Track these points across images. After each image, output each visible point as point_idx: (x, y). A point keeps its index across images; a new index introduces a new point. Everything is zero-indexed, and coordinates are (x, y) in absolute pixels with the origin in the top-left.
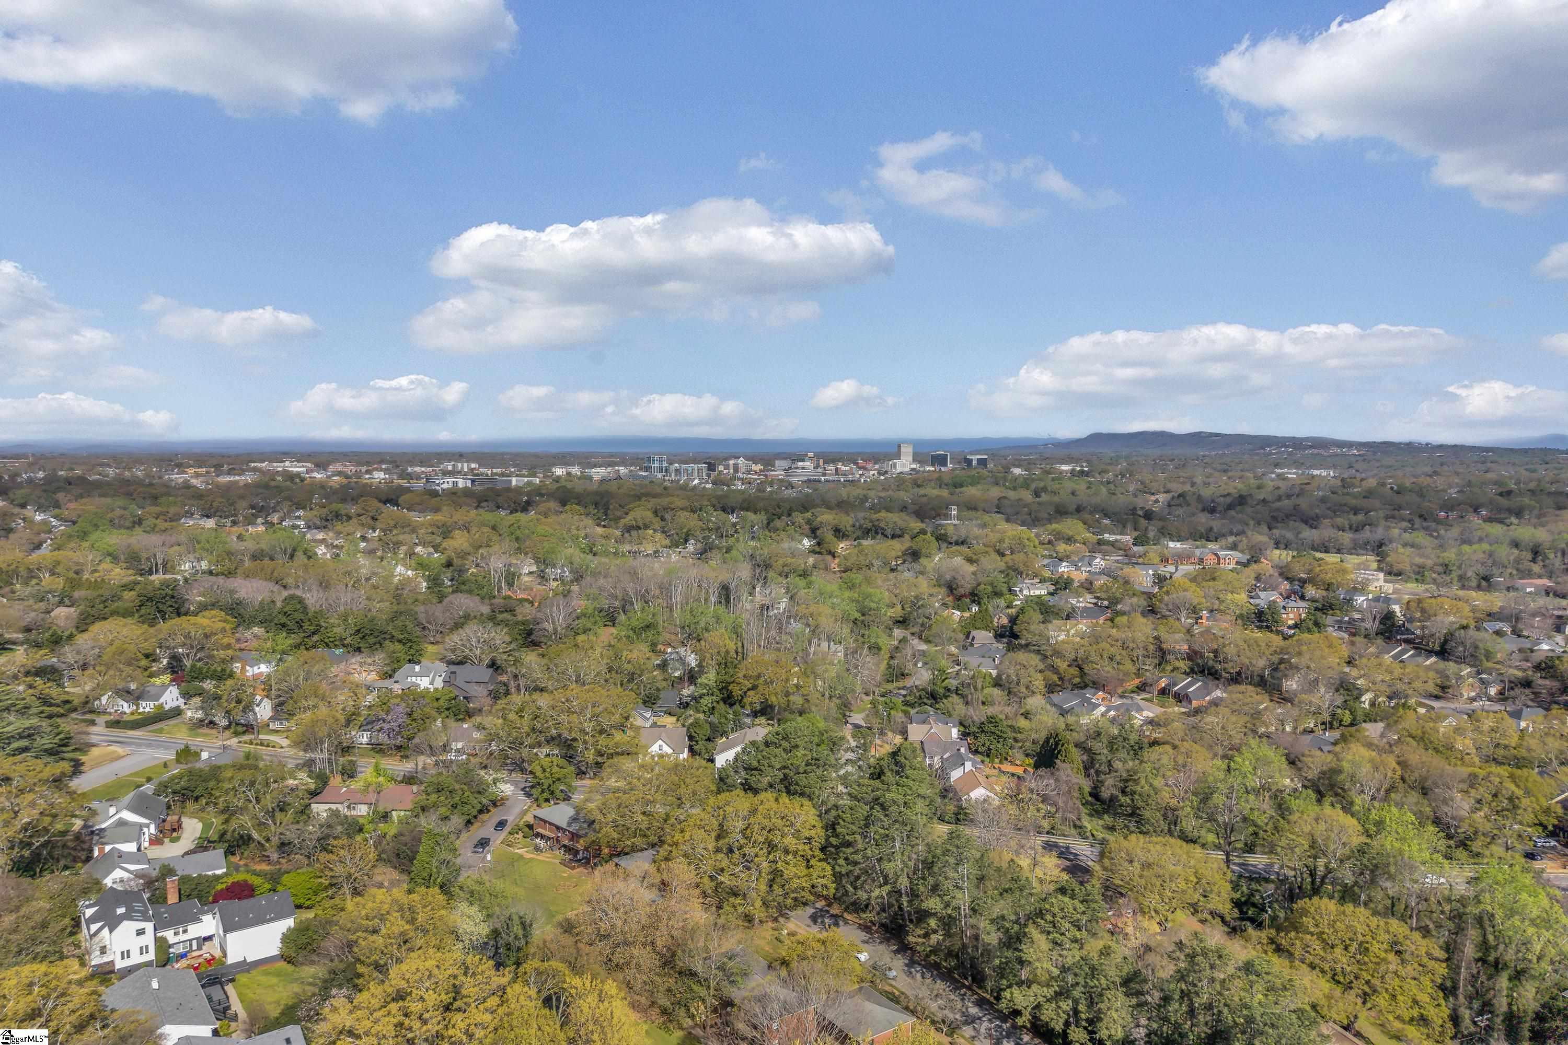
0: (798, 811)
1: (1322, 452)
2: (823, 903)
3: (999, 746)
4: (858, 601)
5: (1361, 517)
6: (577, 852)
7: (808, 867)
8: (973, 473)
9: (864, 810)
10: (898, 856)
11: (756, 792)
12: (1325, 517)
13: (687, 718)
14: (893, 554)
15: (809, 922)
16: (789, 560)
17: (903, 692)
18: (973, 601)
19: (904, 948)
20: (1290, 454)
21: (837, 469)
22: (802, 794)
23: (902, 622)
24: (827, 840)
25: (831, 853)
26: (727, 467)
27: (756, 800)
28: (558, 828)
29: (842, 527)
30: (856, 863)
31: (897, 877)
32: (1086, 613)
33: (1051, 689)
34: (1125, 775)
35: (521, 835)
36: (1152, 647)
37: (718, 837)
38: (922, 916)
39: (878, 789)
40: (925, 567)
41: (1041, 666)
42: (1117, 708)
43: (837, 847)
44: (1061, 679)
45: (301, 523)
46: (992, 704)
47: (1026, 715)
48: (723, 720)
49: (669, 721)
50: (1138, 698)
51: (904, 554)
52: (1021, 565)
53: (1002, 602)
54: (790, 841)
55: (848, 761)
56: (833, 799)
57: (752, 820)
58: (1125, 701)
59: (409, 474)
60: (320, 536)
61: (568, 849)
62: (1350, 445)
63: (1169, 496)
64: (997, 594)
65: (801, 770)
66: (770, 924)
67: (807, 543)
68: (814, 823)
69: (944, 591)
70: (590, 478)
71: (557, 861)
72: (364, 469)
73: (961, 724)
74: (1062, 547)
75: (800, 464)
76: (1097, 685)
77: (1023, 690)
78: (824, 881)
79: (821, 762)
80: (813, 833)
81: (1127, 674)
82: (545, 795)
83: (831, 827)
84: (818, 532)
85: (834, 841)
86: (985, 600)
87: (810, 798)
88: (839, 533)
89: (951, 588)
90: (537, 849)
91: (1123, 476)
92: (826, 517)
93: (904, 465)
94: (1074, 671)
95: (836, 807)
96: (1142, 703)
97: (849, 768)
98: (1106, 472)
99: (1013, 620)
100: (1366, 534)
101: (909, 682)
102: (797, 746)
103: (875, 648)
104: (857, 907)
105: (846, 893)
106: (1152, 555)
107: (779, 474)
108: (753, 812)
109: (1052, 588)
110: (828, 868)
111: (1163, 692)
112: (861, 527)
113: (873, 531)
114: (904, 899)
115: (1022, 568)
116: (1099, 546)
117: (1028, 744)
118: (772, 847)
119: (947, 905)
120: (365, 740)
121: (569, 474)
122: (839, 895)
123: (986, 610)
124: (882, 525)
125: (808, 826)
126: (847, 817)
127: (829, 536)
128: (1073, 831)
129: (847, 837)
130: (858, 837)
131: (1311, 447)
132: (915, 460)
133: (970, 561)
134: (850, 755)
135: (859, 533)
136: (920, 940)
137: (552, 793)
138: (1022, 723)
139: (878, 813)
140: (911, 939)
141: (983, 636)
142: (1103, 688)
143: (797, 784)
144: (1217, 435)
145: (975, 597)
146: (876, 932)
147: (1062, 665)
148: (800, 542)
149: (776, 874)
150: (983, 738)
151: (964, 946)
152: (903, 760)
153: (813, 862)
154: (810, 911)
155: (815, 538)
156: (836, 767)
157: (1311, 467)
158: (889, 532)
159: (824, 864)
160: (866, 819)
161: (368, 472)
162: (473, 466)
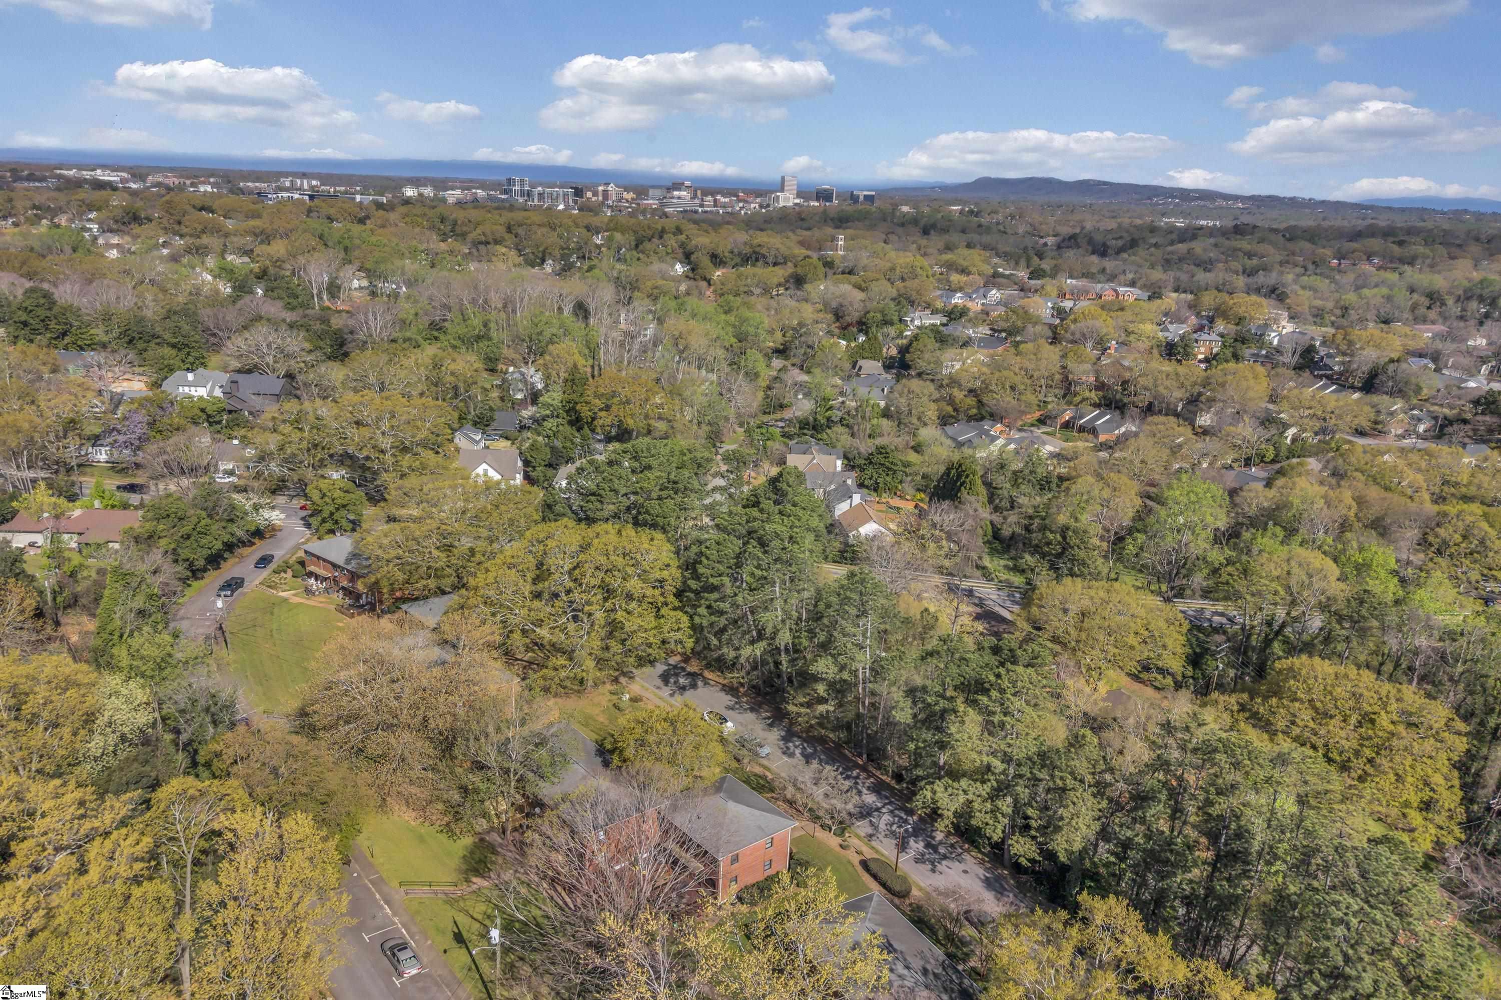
0: (646, 546)
1: (1208, 204)
2: (678, 658)
3: (888, 479)
4: (734, 326)
5: (1255, 261)
6: (358, 597)
7: (658, 617)
8: (860, 207)
9: (734, 545)
10: (778, 604)
11: (590, 521)
12: (1218, 261)
13: (523, 440)
14: (775, 281)
15: (659, 682)
16: (661, 282)
17: (781, 424)
18: (860, 331)
19: (779, 716)
20: (1177, 205)
21: (715, 201)
22: (654, 526)
23: (782, 352)
24: (684, 583)
25: (689, 599)
26: (595, 194)
27: (591, 532)
28: (335, 566)
29: (719, 251)
30: (722, 613)
31: (775, 633)
32: (985, 343)
33: (944, 421)
34: (1031, 511)
35: (290, 573)
36: (1058, 377)
37: (536, 580)
38: (806, 679)
39: (755, 519)
40: (809, 293)
41: (936, 395)
42: (1017, 441)
43: (697, 593)
44: (955, 410)
45: (95, 227)
46: (881, 435)
47: (917, 449)
48: (568, 444)
49: (503, 444)
50: (1038, 432)
51: (787, 281)
52: (914, 293)
53: (892, 331)
54: (634, 585)
55: (715, 489)
56: (695, 534)
57: (582, 557)
58: (1023, 434)
59: (240, 189)
60: (115, 240)
61: (348, 592)
62: (1236, 198)
63: (1059, 239)
64: (887, 322)
65: (654, 495)
66: (609, 687)
67: (679, 268)
68: (667, 561)
69: (830, 316)
70: (444, 200)
71: (333, 607)
72: (188, 182)
73: (845, 457)
74: (955, 278)
75: (676, 193)
76: (995, 417)
77: (915, 421)
78: (679, 635)
79: (680, 486)
80: (665, 574)
81: (1029, 405)
82: (328, 525)
83: (690, 567)
84: (693, 257)
85: (693, 584)
86: (874, 329)
87: (664, 530)
88: (717, 260)
89: (838, 315)
90: (308, 591)
91: (1013, 217)
92: (702, 240)
93: (787, 199)
94: (971, 401)
95: (700, 542)
96: (1045, 437)
97: (718, 497)
98: (996, 212)
99: (904, 350)
100: (1261, 278)
101: (788, 414)
102: (649, 468)
103: (752, 376)
104: (721, 665)
105: (708, 647)
106: (1048, 288)
107: (652, 203)
108: (584, 548)
109: (945, 320)
110: (685, 619)
111: (1067, 425)
112: (740, 254)
113: (752, 257)
114: (784, 658)
115: (914, 295)
116: (994, 279)
117: (919, 478)
118: (608, 592)
119: (842, 668)
120: (103, 457)
121: (421, 195)
122: (698, 649)
123: (876, 338)
124: (763, 251)
125: (659, 564)
126: (713, 554)
127: (706, 261)
128: (978, 573)
129: (711, 580)
130: (726, 580)
131: (1198, 198)
132: (799, 195)
133: (860, 288)
134: (720, 482)
135: (738, 260)
136: (803, 710)
137: (336, 522)
138: (913, 457)
139: (753, 548)
140: (791, 708)
141: (871, 366)
142: (1001, 419)
143: (647, 512)
144: (1105, 183)
145: (863, 326)
146: (745, 695)
147: (958, 394)
148: (673, 266)
149: (613, 627)
150: (870, 471)
151: (859, 716)
152: (785, 487)
153: (663, 611)
154: (661, 668)
155: (689, 263)
156: (701, 493)
157: (1197, 218)
158: (771, 260)
159: (679, 614)
160: (738, 556)
161: (192, 185)
162: (314, 183)
